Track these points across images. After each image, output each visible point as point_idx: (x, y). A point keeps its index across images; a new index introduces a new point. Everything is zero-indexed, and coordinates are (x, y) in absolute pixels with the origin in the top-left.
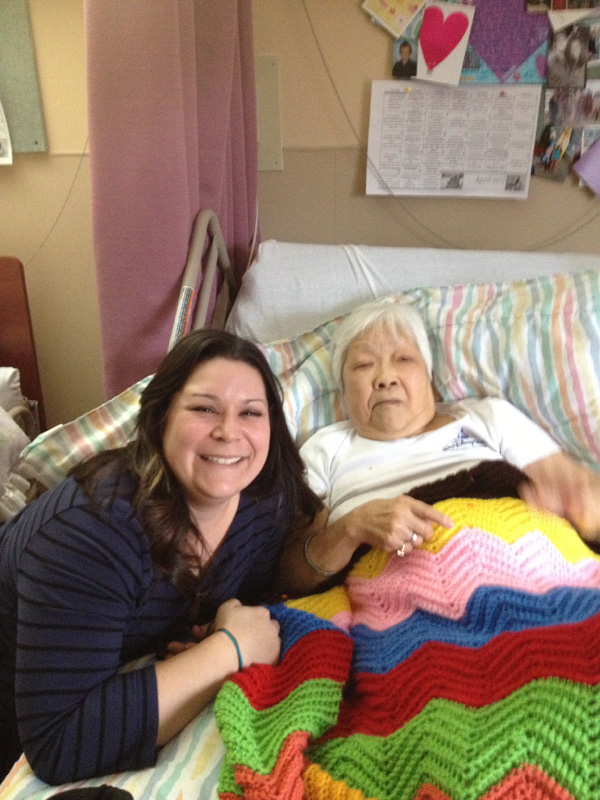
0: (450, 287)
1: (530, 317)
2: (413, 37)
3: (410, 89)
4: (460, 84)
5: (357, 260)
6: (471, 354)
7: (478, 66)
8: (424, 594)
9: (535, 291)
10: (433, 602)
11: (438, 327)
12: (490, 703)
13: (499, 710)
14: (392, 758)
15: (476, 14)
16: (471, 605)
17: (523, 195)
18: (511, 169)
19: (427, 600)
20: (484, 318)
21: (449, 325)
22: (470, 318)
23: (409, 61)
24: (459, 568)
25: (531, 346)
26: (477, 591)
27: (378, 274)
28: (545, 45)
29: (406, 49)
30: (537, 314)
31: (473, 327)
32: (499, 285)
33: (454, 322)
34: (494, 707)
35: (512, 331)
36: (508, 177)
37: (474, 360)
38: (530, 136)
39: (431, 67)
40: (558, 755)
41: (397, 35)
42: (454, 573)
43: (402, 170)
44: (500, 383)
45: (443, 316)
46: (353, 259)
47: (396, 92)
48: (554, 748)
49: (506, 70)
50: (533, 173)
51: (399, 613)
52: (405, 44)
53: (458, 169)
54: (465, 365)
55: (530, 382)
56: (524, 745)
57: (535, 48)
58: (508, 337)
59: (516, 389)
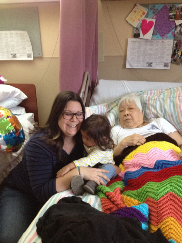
0: (149, 91)
1: (170, 98)
2: (139, 27)
3: (138, 41)
4: (152, 39)
5: (125, 84)
6: (155, 107)
7: (156, 35)
8: (143, 163)
9: (171, 91)
10: (146, 164)
11: (146, 101)
12: (162, 181)
13: (164, 182)
14: (139, 194)
15: (156, 21)
16: (155, 164)
17: (169, 68)
18: (165, 61)
19: (145, 164)
20: (158, 98)
21: (149, 100)
22: (154, 98)
23: (138, 33)
24: (152, 156)
25: (170, 105)
26: (157, 161)
27: (130, 87)
28: (174, 29)
29: (137, 30)
30: (171, 97)
31: (155, 101)
32: (162, 90)
33: (150, 99)
34: (163, 182)
35: (165, 101)
36: (164, 64)
37: (155, 109)
38: (170, 53)
39: (144, 35)
40: (177, 190)
41: (135, 27)
42: (151, 157)
43: (136, 62)
44: (162, 114)
45: (147, 98)
46: (124, 84)
47: (134, 41)
48: (176, 188)
49: (164, 35)
50: (171, 62)
51: (137, 168)
52: (137, 29)
53: (151, 61)
54: (153, 110)
55: (170, 114)
56: (170, 188)
57: (171, 30)
58: (164, 103)
59: (166, 116)
